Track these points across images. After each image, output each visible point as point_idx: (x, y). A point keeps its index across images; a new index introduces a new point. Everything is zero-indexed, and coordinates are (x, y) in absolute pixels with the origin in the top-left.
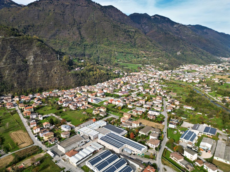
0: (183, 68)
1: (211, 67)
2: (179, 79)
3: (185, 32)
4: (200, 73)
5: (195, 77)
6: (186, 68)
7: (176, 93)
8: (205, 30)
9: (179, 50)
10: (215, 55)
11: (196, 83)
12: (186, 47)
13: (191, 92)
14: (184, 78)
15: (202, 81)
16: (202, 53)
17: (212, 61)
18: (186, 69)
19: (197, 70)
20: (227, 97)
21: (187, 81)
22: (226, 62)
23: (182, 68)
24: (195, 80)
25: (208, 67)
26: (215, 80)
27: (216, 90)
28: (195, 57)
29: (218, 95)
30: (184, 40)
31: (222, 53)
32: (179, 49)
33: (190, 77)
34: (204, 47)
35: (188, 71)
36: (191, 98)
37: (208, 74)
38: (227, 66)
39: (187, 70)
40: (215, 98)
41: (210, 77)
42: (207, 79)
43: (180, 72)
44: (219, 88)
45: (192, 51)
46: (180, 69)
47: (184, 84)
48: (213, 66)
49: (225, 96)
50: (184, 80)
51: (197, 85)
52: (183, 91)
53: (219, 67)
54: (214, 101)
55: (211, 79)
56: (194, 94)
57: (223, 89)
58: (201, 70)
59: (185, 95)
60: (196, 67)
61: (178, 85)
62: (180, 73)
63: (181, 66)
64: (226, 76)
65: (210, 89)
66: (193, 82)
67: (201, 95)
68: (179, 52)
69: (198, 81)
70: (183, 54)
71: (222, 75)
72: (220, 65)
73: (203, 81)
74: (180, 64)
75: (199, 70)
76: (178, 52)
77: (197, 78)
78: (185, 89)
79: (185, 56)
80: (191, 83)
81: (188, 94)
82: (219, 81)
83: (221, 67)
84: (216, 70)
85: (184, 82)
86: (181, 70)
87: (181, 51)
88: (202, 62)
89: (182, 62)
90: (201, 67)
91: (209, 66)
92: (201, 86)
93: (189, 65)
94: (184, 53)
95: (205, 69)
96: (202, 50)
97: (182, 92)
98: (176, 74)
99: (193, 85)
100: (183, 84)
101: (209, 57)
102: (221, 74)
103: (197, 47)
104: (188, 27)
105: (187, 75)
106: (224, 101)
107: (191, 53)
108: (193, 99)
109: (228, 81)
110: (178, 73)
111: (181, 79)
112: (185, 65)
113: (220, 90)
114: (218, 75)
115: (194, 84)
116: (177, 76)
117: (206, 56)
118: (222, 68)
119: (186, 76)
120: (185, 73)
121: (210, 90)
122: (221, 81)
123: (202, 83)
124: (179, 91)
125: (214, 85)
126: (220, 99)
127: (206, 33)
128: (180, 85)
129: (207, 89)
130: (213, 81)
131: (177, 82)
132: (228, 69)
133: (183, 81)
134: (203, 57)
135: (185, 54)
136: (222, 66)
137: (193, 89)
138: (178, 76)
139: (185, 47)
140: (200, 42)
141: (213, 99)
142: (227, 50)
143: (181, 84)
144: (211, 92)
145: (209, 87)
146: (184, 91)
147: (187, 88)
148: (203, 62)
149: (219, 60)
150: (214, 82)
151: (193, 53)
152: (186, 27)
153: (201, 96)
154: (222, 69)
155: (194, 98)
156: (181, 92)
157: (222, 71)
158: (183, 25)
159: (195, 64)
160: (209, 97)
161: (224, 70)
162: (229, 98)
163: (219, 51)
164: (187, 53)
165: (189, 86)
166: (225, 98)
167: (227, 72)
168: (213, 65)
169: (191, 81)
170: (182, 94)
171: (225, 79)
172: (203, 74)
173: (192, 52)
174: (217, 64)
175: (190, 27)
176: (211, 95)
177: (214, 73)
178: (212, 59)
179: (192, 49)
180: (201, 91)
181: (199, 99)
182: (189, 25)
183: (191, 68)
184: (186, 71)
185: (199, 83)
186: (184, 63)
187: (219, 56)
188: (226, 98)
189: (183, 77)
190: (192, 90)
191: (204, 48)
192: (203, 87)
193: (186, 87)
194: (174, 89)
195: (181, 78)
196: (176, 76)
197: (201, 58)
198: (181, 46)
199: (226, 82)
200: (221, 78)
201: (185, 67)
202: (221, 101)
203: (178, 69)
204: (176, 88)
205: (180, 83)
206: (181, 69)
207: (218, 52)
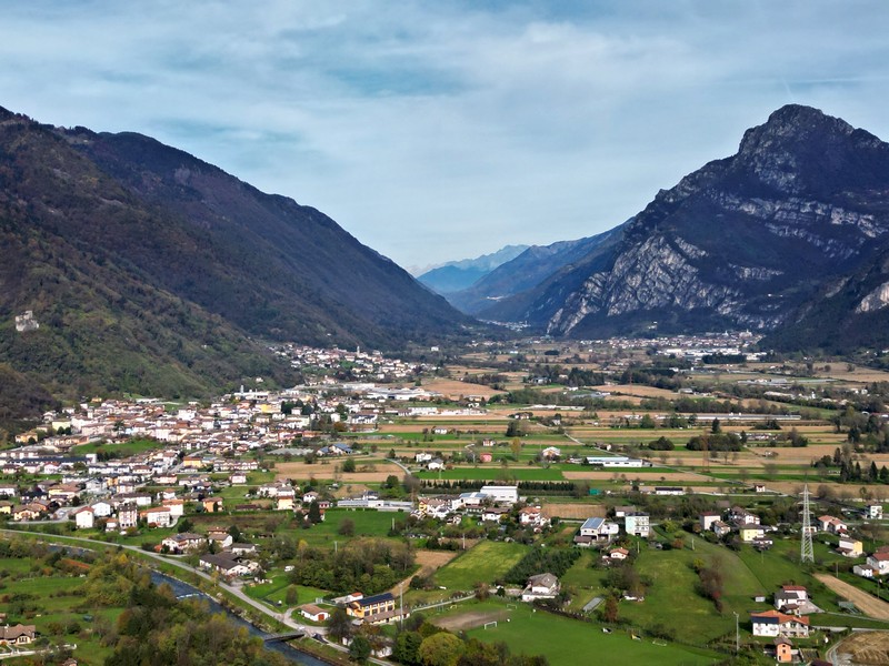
0: (68, 432)
1: (245, 412)
2: (42, 515)
3: (57, 171)
4: (182, 456)
5: (151, 490)
6: (88, 425)
7: (33, 628)
8: (182, 174)
9: (27, 300)
10: (255, 333)
11: (166, 532)
12: (73, 278)
13: (138, 598)
14: (76, 502)
15: (200, 512)
16: (183, 323)
17: (245, 373)
18: (86, 432)
19: (163, 434)
20: (351, 598)
21: (100, 523)
22: (320, 375)
23: (56, 426)
24: (154, 507)
25: (224, 413)
26: (273, 491)
27: (287, 559)
28: (137, 349)
29: (300, 589)
30: (56, 232)
31: (293, 322)
32: (23, 294)
33: (122, 490)
34: (190, 284)
35: (102, 449)
36: (144, 647)
37: (229, 455)
38: (328, 397)
39: (97, 445)
40: (288, 613)
41: (242, 479)
42: (228, 496)
43: (47, 457)
44: (303, 544)
45: (118, 306)
46: (42, 437)
47: (81, 544)
48: (253, 403)
49: (342, 592)
50: (84, 520)
51: (172, 544)
52: (82, 601)
53: (286, 409)
54: (286, 641)
55: (253, 492)
56: (158, 614)
57: (323, 549)
58: (184, 432)
59: (96, 633)
60: (156, 417)
61: (40, 563)
62: (49, 469)
63: (49, 415)
64: (334, 462)
65: (250, 557)
66: (142, 523)
67: (205, 607)
68: (29, 314)
69: (178, 510)
70: (57, 324)
71: (309, 460)
72: (294, 393)
73: (209, 506)
74: (41, 403)
75: (174, 438)
76: (22, 313)
77: (167, 496)
78: (95, 586)
79: (72, 338)
80: (132, 534)
81: (114, 616)
82: (299, 496)
83: (299, 404)
84: (274, 426)
85: (86, 530)
86: (49, 445)
87: (40, 305)
88: (190, 380)
89: (55, 382)
90: (185, 415)
91: (231, 404)
92: (196, 543)
93: (109, 407)
94: (65, 320)
95: (209, 426)
96: (177, 300)
97: (77, 610)
98: (20, 474)
99: (147, 547)
100: (76, 549)
101: (225, 347)
102: (306, 451)
103: (145, 281)
104: (71, 140)
105: (100, 478)
106: (338, 625)
107: (110, 321)
108: (152, 651)
109: (343, 492)
110: (31, 470)
111: (62, 515)
112: (78, 410)
113: (310, 555)
114: (287, 458)
115: (150, 539)
116: (30, 488)
117: (209, 342)
118: (306, 411)
119: (92, 487)
120: (81, 467)
121: (254, 565)
122: (308, 499)
123: (200, 526)
124: (52, 606)
125: (271, 528)
126: (315, 618)
127: (190, 190)
128: (56, 560)
129: (238, 559)
130: (264, 503)
131: (33, 539)
132: (336, 418)
133: (72, 527)
134: (190, 347)
135: (66, 330)
136: (305, 399)
137: (150, 573)
138: (39, 493)
139: (63, 278)
140: (156, 247)
141: (281, 626)
142: (319, 303)
143: (64, 552)
144: (261, 575)
145: (248, 543)
146: (91, 603)
147: (107, 575)
148: (194, 383)
149: (283, 364)
150: (269, 508)
151: (127, 323)
152: (58, 139)
153: (200, 617)
154: (305, 422)
155: (163, 639)
156: (64, 613)
157: (309, 435)
158: (35, 126)
159: (146, 394)
160: (253, 613)
161: (314, 426)
162: (363, 603)
163: (273, 305)
164: (83, 317)
165: (122, 558)
166: (342, 608)
167: (334, 436)
168: (251, 395)
169: (128, 519)
170: (74, 630)
171: (329, 483)
172: (198, 464)
173: (116, 313)
174: (273, 391)
175: (83, 147)
176: (262, 598)
177: (267, 447)
178: (245, 360)
179: (116, 296)
180: (198, 580)
181: (193, 641)
182: (80, 131)
183: (119, 425)
184: (89, 448)
185: (184, 527)
186: (72, 390)
187: (280, 339)
188: (351, 605)
189: (71, 495)
190: (143, 585)
191: (187, 289)
192: (211, 550)
193: (97, 569)
194: (16, 598)
195: (55, 506)
196: (22, 492)
197: (177, 352)
198: (36, 271)
199: (335, 501)
200: (305, 477)
201: (78, 423)
202: (321, 631)
203: (32, 442)
204: (23, 591)
205: (56, 542)
206: (51, 434)
207: (273, 314)
